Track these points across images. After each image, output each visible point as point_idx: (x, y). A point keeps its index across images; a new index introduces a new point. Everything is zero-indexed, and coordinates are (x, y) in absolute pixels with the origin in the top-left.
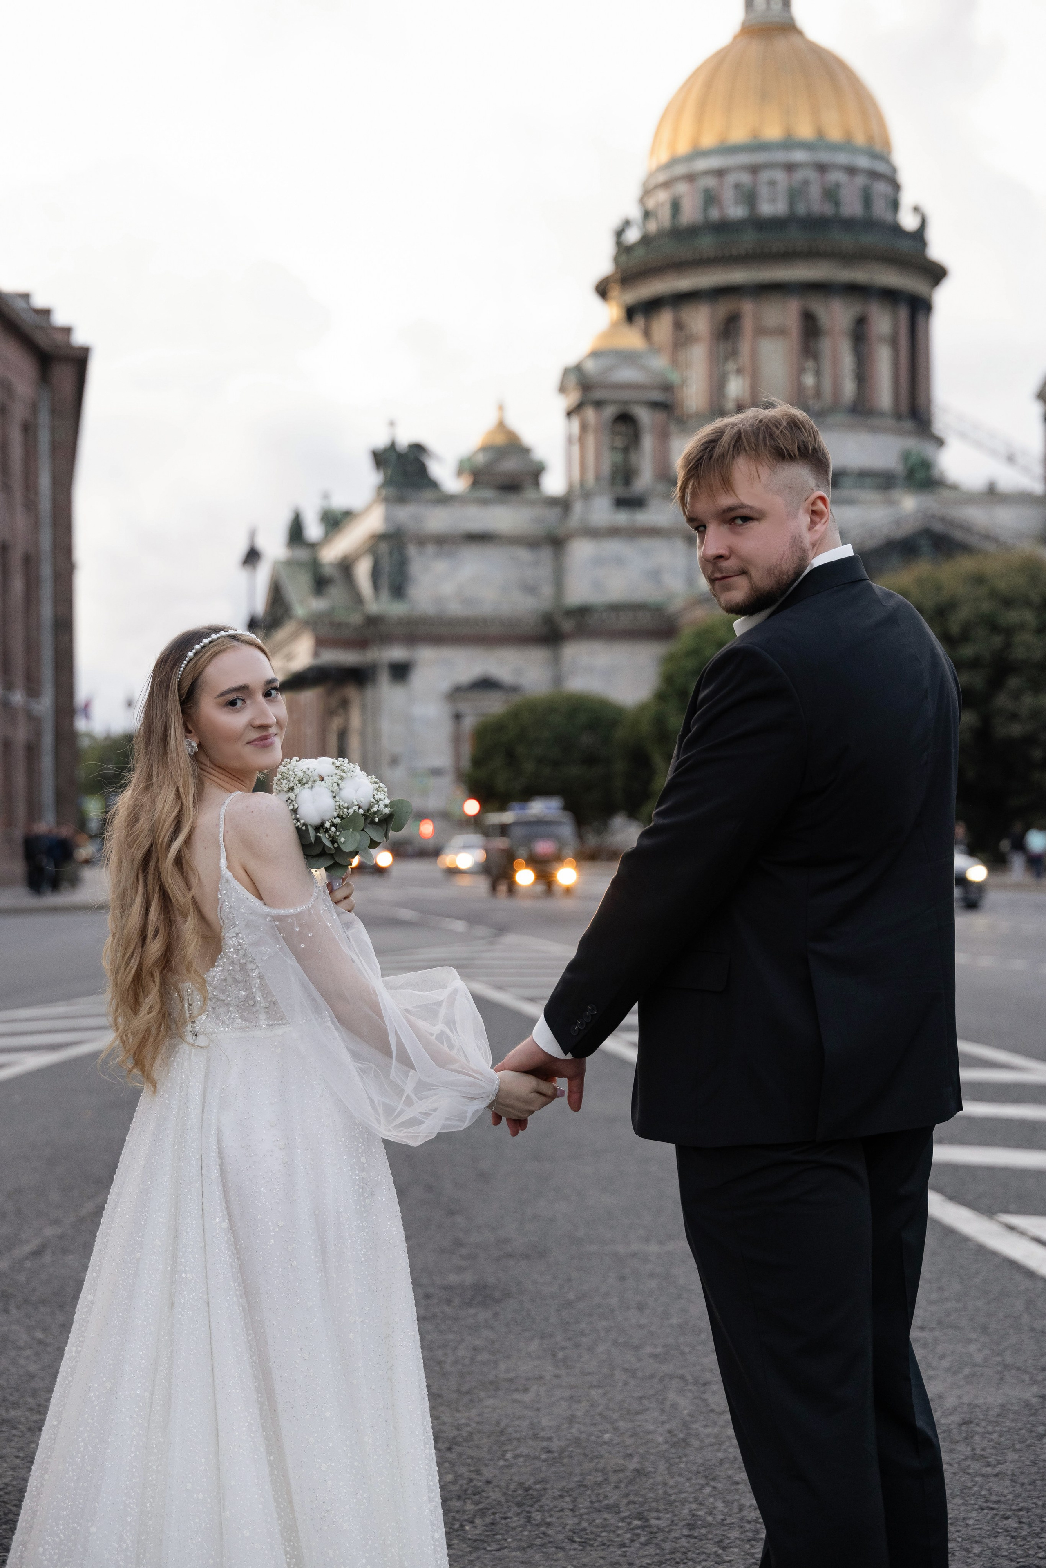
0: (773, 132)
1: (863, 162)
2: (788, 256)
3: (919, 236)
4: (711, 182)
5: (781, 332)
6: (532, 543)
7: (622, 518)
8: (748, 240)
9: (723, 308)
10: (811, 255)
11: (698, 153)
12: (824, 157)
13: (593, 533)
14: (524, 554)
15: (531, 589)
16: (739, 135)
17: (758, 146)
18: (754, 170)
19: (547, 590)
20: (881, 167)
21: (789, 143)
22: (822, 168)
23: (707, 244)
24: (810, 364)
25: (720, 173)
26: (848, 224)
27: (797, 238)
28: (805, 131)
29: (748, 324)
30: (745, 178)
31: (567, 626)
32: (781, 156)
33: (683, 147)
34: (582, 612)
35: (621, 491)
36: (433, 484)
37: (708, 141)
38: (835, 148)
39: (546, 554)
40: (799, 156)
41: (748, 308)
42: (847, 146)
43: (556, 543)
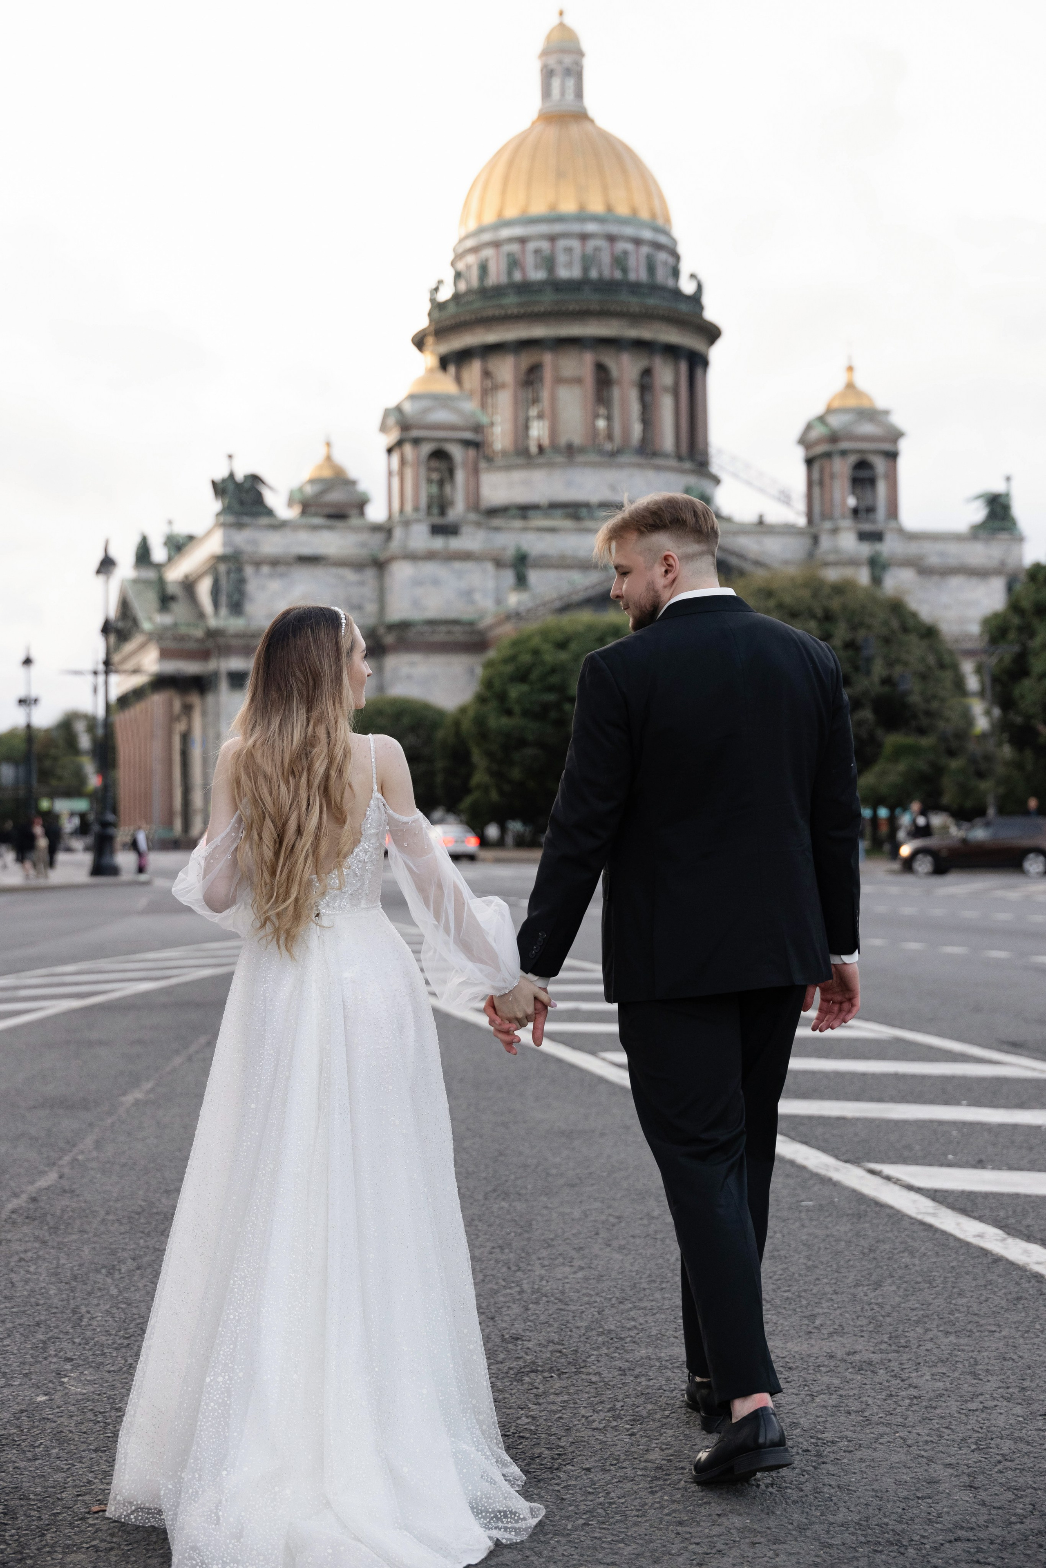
0: (568, 206)
1: (647, 235)
2: (583, 315)
3: (696, 299)
4: (515, 248)
5: (577, 381)
6: (358, 566)
7: (439, 543)
8: (547, 300)
9: (526, 359)
10: (603, 314)
11: (502, 223)
12: (614, 229)
13: (412, 557)
14: (350, 575)
15: (356, 606)
16: (539, 208)
17: (556, 218)
18: (552, 238)
19: (371, 608)
20: (662, 239)
21: (582, 217)
22: (612, 239)
23: (511, 301)
24: (602, 411)
25: (523, 240)
26: (635, 288)
27: (592, 299)
28: (596, 206)
29: (548, 374)
30: (545, 245)
31: (389, 639)
32: (576, 228)
33: (489, 218)
34: (403, 626)
35: (438, 520)
36: (269, 512)
37: (511, 212)
38: (622, 221)
39: (370, 574)
40: (591, 227)
41: (548, 359)
42: (632, 220)
43: (379, 565)
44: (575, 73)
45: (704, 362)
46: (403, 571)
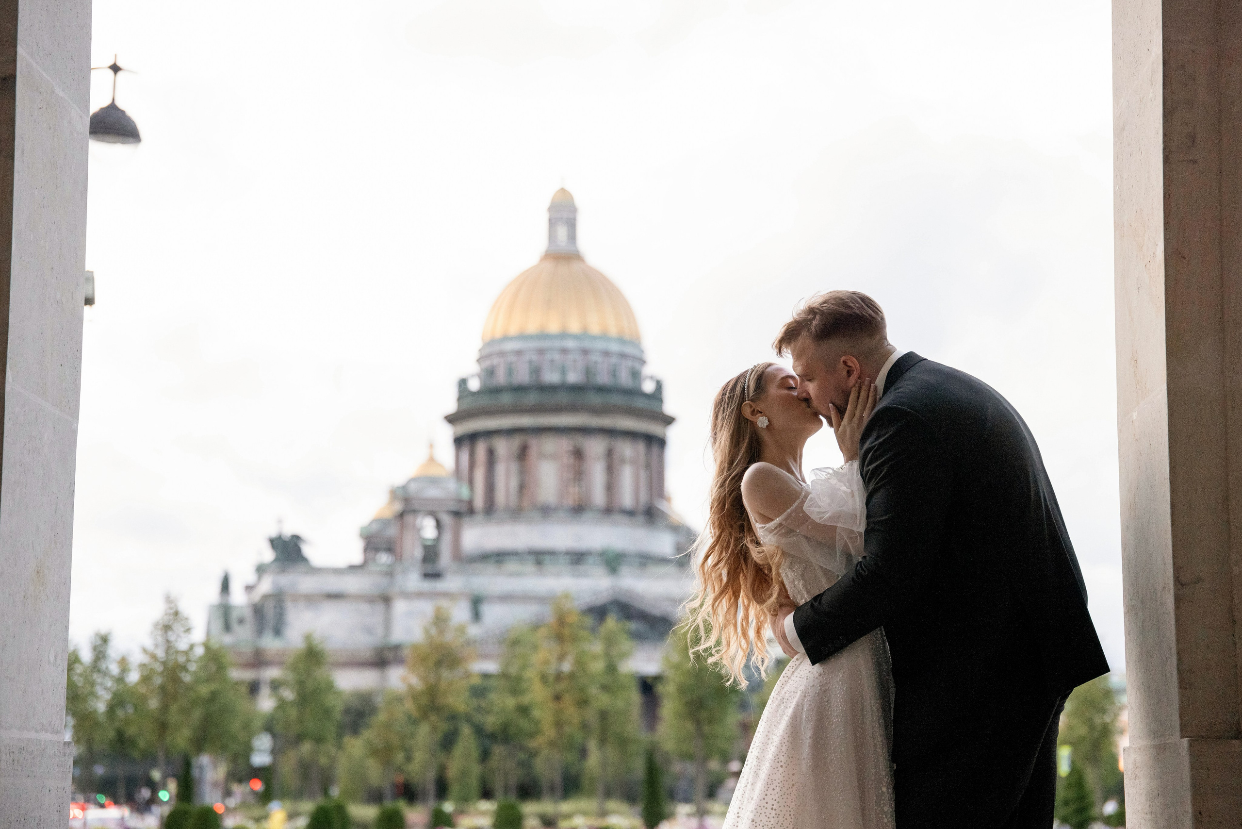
0: (553, 327)
1: (614, 347)
2: (557, 409)
3: (657, 396)
4: (512, 358)
5: (554, 457)
6: (370, 599)
7: (427, 586)
8: (532, 399)
9: (516, 442)
10: (573, 408)
11: (506, 338)
12: (587, 344)
13: (408, 596)
14: (365, 607)
15: (369, 630)
16: (532, 328)
17: (543, 336)
18: (541, 352)
19: (380, 631)
20: (629, 350)
21: (564, 335)
22: (585, 352)
23: (506, 399)
25: (519, 353)
26: (602, 390)
27: (563, 398)
28: (574, 327)
29: (533, 452)
30: (534, 357)
31: (390, 655)
32: (557, 344)
33: (498, 334)
34: (397, 648)
35: (430, 569)
36: (304, 560)
37: (513, 331)
38: (594, 338)
39: (380, 607)
40: (570, 344)
41: (534, 443)
42: (604, 337)
43: (386, 600)
44: (572, 225)
45: (661, 442)
46: (400, 607)
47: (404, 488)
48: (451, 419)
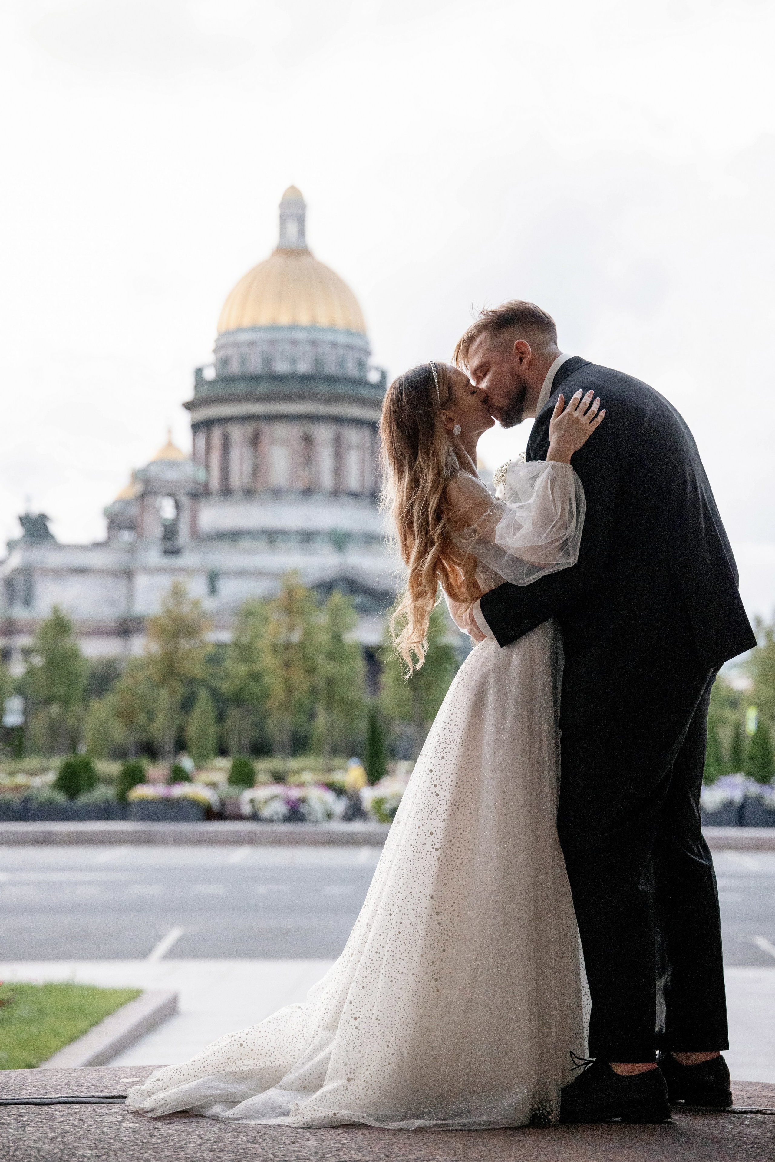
0: (284, 320)
1: (342, 339)
2: (288, 398)
3: (380, 386)
4: (244, 349)
5: (285, 442)
6: (114, 574)
7: (167, 562)
8: (264, 387)
9: (249, 428)
10: (302, 397)
11: (239, 330)
12: (316, 336)
13: (150, 570)
14: (109, 581)
15: (112, 602)
16: (264, 320)
17: (274, 328)
18: (273, 343)
19: (123, 603)
20: (356, 342)
21: (294, 327)
22: (314, 343)
23: (240, 388)
25: (252, 344)
26: (329, 378)
27: (294, 387)
28: (304, 319)
29: (265, 438)
30: (266, 348)
31: (133, 626)
32: (287, 335)
33: (232, 326)
34: (139, 619)
35: (168, 545)
36: (51, 537)
37: (246, 322)
38: (322, 330)
40: (300, 336)
41: (266, 430)
42: (332, 329)
43: (128, 574)
44: (301, 220)
46: (142, 581)
47: (144, 471)
48: (189, 406)
